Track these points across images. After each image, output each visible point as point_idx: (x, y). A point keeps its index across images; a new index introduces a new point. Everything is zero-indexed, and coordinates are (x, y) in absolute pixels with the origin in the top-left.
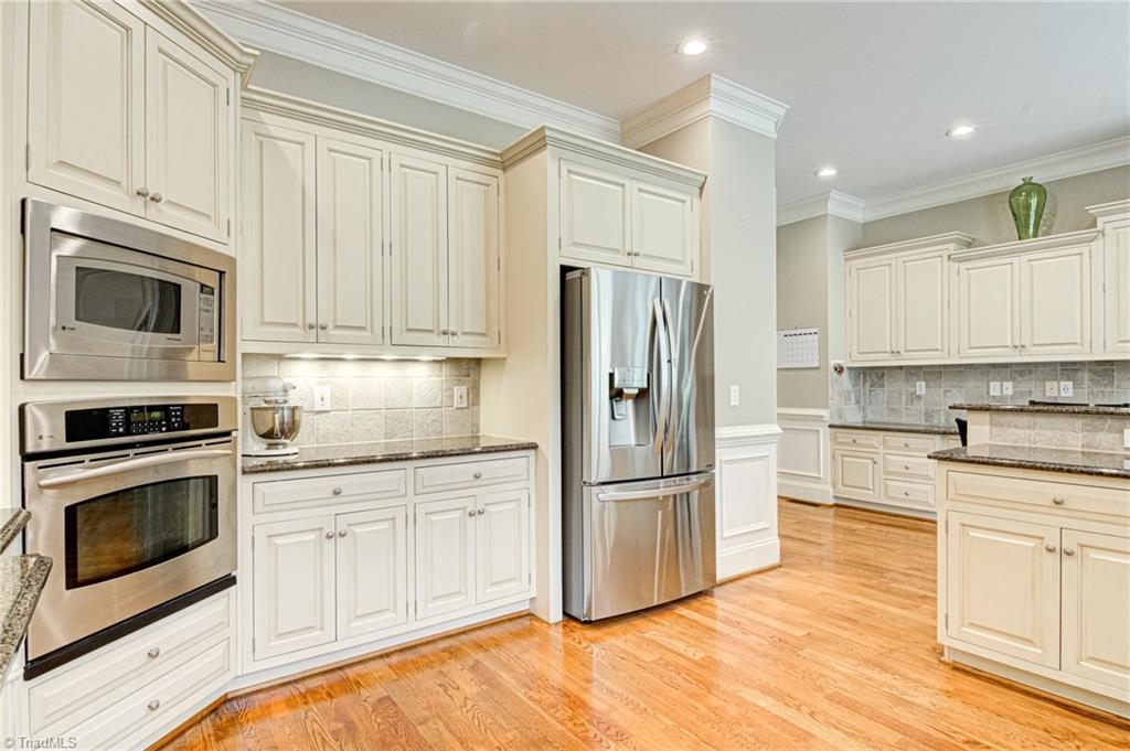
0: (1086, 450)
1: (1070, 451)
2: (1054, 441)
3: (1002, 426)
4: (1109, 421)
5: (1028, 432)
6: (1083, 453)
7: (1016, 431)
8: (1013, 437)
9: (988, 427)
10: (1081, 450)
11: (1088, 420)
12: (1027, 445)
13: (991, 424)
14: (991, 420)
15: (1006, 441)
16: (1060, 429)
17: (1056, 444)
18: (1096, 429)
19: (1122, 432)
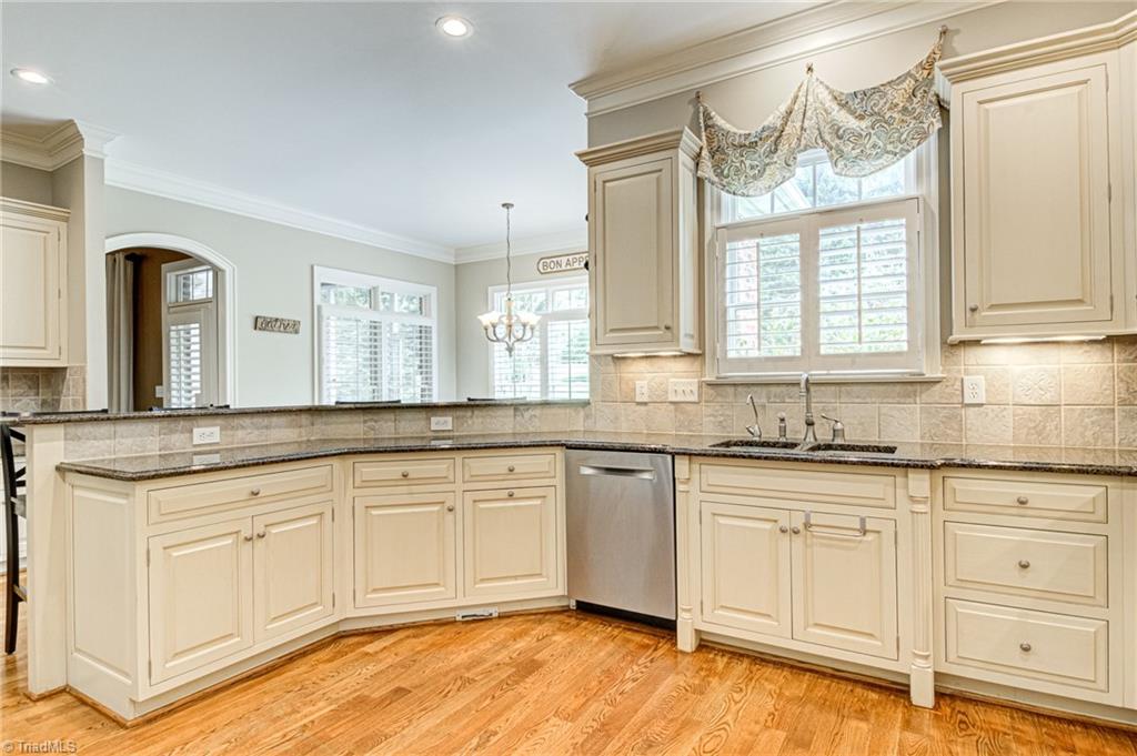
0: (163, 452)
1: (150, 456)
2: (134, 448)
3: (80, 438)
4: (182, 423)
5: (108, 442)
6: (160, 456)
7: (96, 443)
8: (92, 451)
9: (62, 443)
10: (158, 453)
11: (165, 423)
12: (107, 457)
13: (66, 439)
14: (65, 434)
15: (83, 456)
16: (140, 435)
17: (137, 452)
18: (172, 432)
19: (192, 431)
